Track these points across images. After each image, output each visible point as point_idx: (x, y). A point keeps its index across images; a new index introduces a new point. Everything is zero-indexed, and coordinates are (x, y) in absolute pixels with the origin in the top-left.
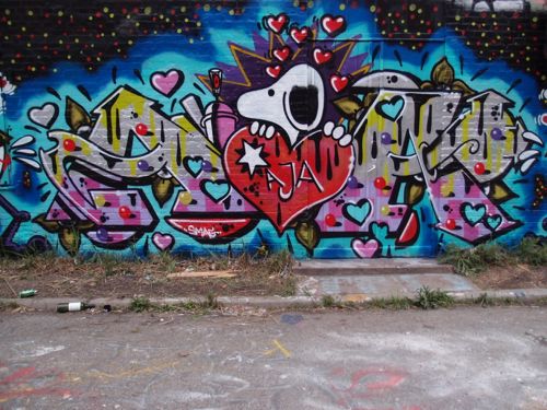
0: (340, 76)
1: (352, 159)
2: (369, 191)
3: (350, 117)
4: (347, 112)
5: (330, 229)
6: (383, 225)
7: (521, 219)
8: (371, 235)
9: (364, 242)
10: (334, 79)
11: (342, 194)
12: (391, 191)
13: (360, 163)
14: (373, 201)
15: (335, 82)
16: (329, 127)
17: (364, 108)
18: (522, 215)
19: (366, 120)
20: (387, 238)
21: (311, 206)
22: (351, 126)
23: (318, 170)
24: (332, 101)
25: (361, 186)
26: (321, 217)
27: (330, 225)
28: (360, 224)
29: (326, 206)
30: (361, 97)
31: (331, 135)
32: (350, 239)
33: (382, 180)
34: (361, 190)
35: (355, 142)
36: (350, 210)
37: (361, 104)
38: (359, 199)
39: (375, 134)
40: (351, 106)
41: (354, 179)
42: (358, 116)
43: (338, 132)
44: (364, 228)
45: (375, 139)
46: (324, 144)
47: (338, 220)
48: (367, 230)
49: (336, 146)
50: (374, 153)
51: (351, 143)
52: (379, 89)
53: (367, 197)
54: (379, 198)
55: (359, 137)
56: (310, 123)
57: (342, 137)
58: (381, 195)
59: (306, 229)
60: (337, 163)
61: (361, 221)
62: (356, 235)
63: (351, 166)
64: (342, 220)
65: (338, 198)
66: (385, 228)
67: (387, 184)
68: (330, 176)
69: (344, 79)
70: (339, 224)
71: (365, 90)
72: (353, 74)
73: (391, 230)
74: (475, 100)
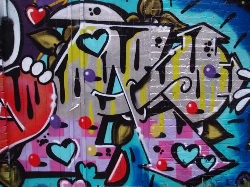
0: (37, 8)
1: (54, 96)
2: (73, 131)
3: (50, 52)
4: (46, 46)
5: (35, 169)
6: (90, 165)
7: (236, 158)
8: (79, 175)
9: (72, 182)
10: (30, 11)
11: (45, 133)
12: (98, 130)
13: (63, 101)
14: (79, 140)
15: (32, 14)
16: (27, 63)
17: (64, 42)
18: (237, 155)
19: (67, 56)
20: (95, 178)
21: (13, 145)
22: (51, 62)
23: (18, 108)
24: (29, 35)
25: (65, 125)
26: (24, 156)
27: (35, 165)
28: (67, 164)
29: (30, 145)
30: (60, 30)
31: (30, 72)
32: (57, 179)
33: (87, 119)
34: (66, 129)
35: (57, 79)
36: (55, 149)
37: (60, 37)
38: (63, 138)
39: (77, 70)
40: (50, 41)
41: (58, 118)
42: (58, 52)
43: (38, 68)
44: (71, 168)
45: (78, 75)
46: (23, 81)
47: (43, 160)
48: (74, 170)
49: (36, 83)
50: (78, 91)
51: (52, 80)
52: (80, 22)
53: (72, 137)
54: (84, 138)
55: (61, 74)
56: (6, 59)
57: (42, 74)
58: (87, 135)
59: (7, 170)
60: (38, 101)
61: (67, 161)
62: (63, 175)
63: (53, 105)
64: (48, 160)
65: (41, 137)
66: (93, 168)
67: (93, 124)
68: (31, 115)
69: (41, 10)
70: (44, 164)
71: (65, 23)
72: (51, 6)
73: (99, 170)
74: (186, 35)
